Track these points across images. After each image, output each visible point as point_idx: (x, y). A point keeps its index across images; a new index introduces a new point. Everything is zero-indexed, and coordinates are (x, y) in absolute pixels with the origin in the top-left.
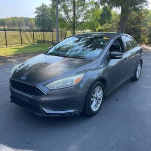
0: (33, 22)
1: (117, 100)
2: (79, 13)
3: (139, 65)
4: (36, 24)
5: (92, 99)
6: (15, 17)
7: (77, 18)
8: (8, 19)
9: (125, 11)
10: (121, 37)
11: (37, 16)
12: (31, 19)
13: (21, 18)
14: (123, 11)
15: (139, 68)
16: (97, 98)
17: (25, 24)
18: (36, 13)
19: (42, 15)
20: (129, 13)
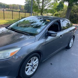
0: (23, 8)
1: (51, 64)
2: (46, 4)
3: (72, 39)
4: (24, 8)
5: (27, 67)
6: (14, 4)
7: (44, 7)
8: (11, 5)
9: (70, 5)
10: (59, 20)
11: (25, 5)
12: (22, 6)
13: (18, 5)
14: (69, 5)
15: (72, 41)
16: (32, 65)
17: (19, 8)
18: (25, 3)
19: (28, 4)
20: (73, 6)
